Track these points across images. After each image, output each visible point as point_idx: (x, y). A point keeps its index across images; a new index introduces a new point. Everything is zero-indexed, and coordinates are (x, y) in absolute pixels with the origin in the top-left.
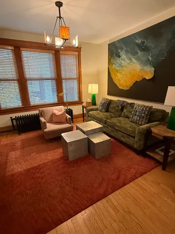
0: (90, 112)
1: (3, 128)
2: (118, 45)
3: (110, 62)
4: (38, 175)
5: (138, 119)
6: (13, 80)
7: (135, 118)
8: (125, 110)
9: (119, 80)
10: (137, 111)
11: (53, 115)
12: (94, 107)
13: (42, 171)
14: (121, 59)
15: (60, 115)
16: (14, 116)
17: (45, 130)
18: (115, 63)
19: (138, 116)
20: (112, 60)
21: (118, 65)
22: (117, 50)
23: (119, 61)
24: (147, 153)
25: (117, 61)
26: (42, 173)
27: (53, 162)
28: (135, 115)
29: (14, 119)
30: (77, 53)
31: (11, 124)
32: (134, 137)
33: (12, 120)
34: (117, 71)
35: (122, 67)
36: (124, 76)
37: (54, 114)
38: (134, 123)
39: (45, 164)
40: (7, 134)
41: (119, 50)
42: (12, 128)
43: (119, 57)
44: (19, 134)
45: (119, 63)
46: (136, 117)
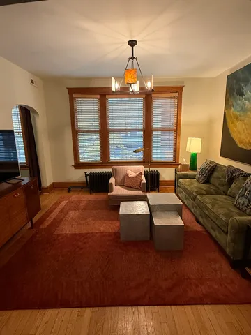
0: (181, 180)
1: (79, 183)
2: (241, 76)
3: (228, 104)
4: (80, 243)
5: (246, 204)
6: (95, 131)
7: (242, 200)
8: (233, 185)
9: (239, 133)
10: (246, 190)
11: (126, 176)
12: (190, 173)
13: (85, 241)
14: (245, 98)
15: (133, 177)
16: (89, 171)
17: (110, 194)
18: (235, 104)
19: (247, 198)
20: (231, 100)
21: (239, 109)
22: (240, 85)
23: (241, 101)
24: (247, 269)
25: (239, 101)
26: (85, 243)
27: (103, 235)
28: (243, 195)
29: (88, 175)
30: (176, 95)
31: (85, 181)
32: (226, 233)
33: (86, 175)
34: (237, 119)
35: (244, 111)
36: (247, 126)
37: (128, 175)
38: (239, 208)
39: (93, 234)
40: (80, 191)
41: (242, 85)
42: (86, 185)
43: (242, 94)
44: (91, 193)
45: (241, 104)
46: (244, 199)
